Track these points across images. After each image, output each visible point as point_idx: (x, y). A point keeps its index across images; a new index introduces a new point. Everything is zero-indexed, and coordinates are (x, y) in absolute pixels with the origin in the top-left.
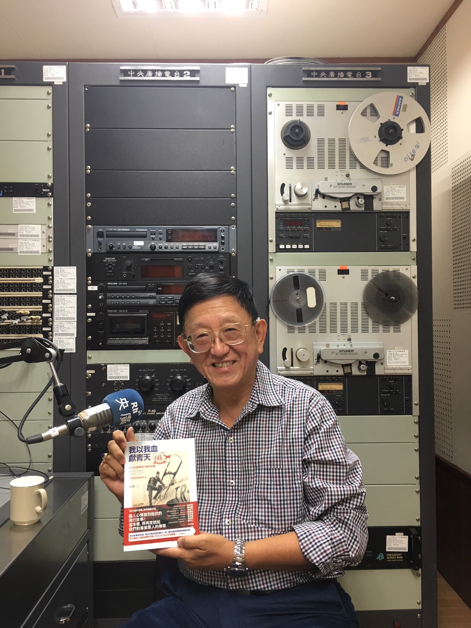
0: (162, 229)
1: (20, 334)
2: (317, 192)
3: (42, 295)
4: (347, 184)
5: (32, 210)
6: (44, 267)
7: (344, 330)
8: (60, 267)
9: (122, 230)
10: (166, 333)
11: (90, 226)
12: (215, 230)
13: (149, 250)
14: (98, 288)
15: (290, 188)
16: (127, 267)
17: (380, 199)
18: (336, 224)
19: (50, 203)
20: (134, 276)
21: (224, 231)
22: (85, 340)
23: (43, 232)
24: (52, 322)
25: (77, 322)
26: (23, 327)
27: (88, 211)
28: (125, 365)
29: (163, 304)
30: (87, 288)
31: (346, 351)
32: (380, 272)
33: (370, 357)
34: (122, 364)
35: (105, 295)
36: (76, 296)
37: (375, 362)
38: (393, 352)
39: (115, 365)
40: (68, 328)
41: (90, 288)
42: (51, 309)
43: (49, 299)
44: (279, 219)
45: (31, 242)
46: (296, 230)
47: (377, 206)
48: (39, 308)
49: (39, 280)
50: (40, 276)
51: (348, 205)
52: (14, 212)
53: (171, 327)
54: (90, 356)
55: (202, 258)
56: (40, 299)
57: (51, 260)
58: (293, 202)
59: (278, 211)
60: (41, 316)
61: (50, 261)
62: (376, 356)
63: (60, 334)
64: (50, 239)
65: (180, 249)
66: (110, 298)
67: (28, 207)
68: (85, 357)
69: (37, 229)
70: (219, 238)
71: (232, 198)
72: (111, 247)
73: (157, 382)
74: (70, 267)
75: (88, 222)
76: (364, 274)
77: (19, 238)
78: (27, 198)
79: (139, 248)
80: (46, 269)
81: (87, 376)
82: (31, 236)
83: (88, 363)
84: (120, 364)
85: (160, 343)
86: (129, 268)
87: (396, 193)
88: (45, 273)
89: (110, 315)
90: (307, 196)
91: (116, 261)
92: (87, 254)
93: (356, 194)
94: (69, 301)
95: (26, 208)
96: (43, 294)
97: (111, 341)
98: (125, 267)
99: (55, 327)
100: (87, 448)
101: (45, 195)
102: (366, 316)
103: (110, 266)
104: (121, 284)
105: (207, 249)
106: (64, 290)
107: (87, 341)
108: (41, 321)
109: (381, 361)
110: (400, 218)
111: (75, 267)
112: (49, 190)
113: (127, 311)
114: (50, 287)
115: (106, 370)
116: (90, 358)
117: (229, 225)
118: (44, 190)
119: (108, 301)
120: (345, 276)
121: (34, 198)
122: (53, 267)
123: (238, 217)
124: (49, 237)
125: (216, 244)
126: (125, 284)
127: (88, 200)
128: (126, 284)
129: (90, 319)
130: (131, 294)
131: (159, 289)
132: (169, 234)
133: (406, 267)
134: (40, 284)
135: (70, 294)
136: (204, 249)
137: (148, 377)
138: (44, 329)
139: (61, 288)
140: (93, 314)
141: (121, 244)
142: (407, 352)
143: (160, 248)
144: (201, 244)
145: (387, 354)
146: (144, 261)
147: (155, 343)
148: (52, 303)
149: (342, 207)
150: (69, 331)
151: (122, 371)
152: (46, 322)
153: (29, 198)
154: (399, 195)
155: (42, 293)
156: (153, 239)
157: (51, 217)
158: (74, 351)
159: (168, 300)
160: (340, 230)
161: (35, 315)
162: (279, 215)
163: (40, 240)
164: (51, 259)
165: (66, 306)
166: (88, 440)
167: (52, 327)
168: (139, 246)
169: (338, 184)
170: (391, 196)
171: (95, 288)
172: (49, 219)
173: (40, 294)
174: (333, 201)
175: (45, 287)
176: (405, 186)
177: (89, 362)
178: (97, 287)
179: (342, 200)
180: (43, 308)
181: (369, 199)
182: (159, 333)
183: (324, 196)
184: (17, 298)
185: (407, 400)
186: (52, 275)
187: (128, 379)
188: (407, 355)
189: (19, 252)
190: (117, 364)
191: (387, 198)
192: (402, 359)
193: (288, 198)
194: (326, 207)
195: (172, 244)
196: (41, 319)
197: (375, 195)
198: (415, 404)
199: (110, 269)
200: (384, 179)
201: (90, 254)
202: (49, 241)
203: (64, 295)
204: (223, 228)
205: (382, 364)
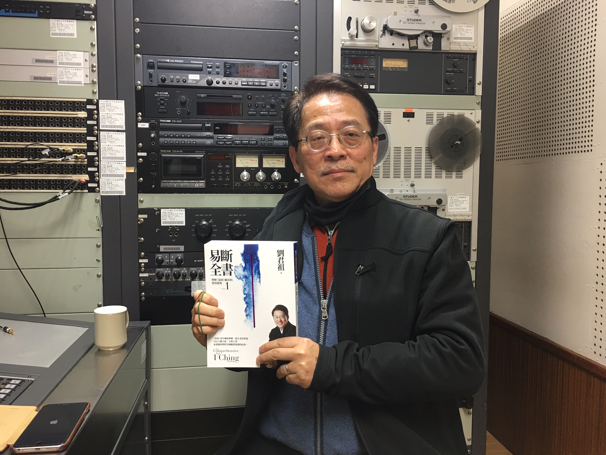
0: (219, 62)
1: (63, 174)
2: (386, 28)
3: (86, 132)
4: (417, 20)
5: (72, 35)
6: (87, 100)
7: (407, 175)
8: (106, 100)
9: (175, 61)
10: (224, 176)
11: (139, 55)
12: (277, 66)
13: (206, 85)
14: (150, 125)
15: (357, 22)
16: (181, 102)
17: (448, 39)
18: (402, 64)
19: (93, 27)
20: (189, 113)
21: (286, 66)
22: (136, 182)
23: (86, 60)
24: (98, 161)
25: (126, 162)
26: (65, 166)
27: (137, 38)
28: (180, 210)
29: (221, 144)
30: (137, 125)
31: (410, 196)
32: (445, 115)
33: (433, 203)
34: (177, 208)
35: (157, 134)
36: (125, 133)
37: (437, 208)
38: (455, 198)
39: (170, 210)
40: (117, 169)
41: (140, 125)
42: (97, 147)
43: (94, 136)
44: (344, 56)
45: (72, 71)
46: (362, 69)
47: (445, 46)
48: (84, 146)
49: (83, 114)
50: (84, 110)
51: (416, 43)
52: (51, 36)
53: (230, 169)
54: (142, 199)
55: (263, 96)
56: (84, 135)
57: (96, 93)
58: (359, 39)
59: (344, 47)
60: (86, 154)
61: (94, 93)
62: (439, 202)
63: (107, 175)
64: (94, 69)
65: (239, 86)
66: (163, 137)
67: (68, 31)
68: (136, 201)
69: (80, 57)
70: (281, 75)
71: (296, 31)
72: (164, 80)
73: (215, 228)
74: (117, 101)
75: (137, 51)
76: (429, 118)
77: (58, 66)
78: (66, 20)
79: (194, 82)
80: (90, 102)
81: (139, 221)
82: (72, 64)
83: (139, 207)
84: (175, 208)
85: (218, 186)
86: (183, 104)
87: (464, 33)
88: (89, 107)
89: (163, 155)
90: (374, 31)
91: (168, 96)
92: (136, 88)
93: (425, 32)
94: (117, 139)
95: (65, 32)
96: (87, 130)
97: (165, 184)
98: (179, 102)
99: (102, 167)
100: (141, 297)
101: (87, 18)
102: (429, 161)
103: (162, 102)
104: (175, 121)
105: (268, 87)
106: (111, 126)
107: (139, 183)
108: (86, 160)
109: (443, 208)
110: (467, 59)
111: (123, 101)
112: (91, 12)
113: (181, 151)
114: (95, 122)
115: (159, 215)
116: (142, 202)
117: (291, 61)
118: (85, 12)
119: (161, 140)
120: (410, 119)
121: (75, 21)
122: (98, 101)
123: (301, 53)
124: (93, 66)
125: (277, 81)
126: (179, 121)
127: (136, 25)
128: (181, 121)
129: (141, 159)
130: (186, 133)
131: (217, 128)
132: (227, 68)
133: (471, 111)
134: (83, 119)
135: (118, 131)
136: (265, 86)
137: (204, 223)
138: (90, 169)
139: (108, 124)
140: (145, 154)
141: (175, 76)
142: (468, 198)
143: (218, 83)
144: (261, 80)
145: (449, 200)
146: (200, 97)
147: (212, 186)
148: (97, 140)
149: (409, 45)
150: (119, 173)
151: (177, 216)
152: (92, 161)
153: (68, 20)
154: (468, 35)
155: (85, 129)
156: (210, 73)
157: (94, 43)
158: (124, 194)
159: (226, 140)
160: (407, 70)
161: (79, 154)
162: (344, 51)
163: (82, 69)
164: (95, 90)
165: (114, 144)
166: (142, 289)
167: (98, 167)
168: (194, 80)
169: (408, 20)
170: (459, 36)
171: (147, 125)
172: (92, 45)
173: (84, 130)
174: (402, 38)
175: (89, 122)
176: (473, 26)
177: (141, 206)
178: (148, 124)
179: (411, 38)
180: (88, 146)
181: (437, 37)
182: (216, 176)
183: (392, 33)
184: (58, 134)
185: (465, 247)
186: (97, 109)
187: (184, 224)
188: (468, 202)
189: (58, 82)
190: (171, 208)
191: (455, 38)
192: (463, 206)
193: (355, 33)
194: (393, 44)
195: (230, 79)
196: (85, 158)
197: (443, 33)
198: (473, 250)
199: (163, 104)
200: (453, 17)
201: (140, 87)
202: (93, 71)
203: (111, 132)
204: (285, 63)
205: (444, 210)
